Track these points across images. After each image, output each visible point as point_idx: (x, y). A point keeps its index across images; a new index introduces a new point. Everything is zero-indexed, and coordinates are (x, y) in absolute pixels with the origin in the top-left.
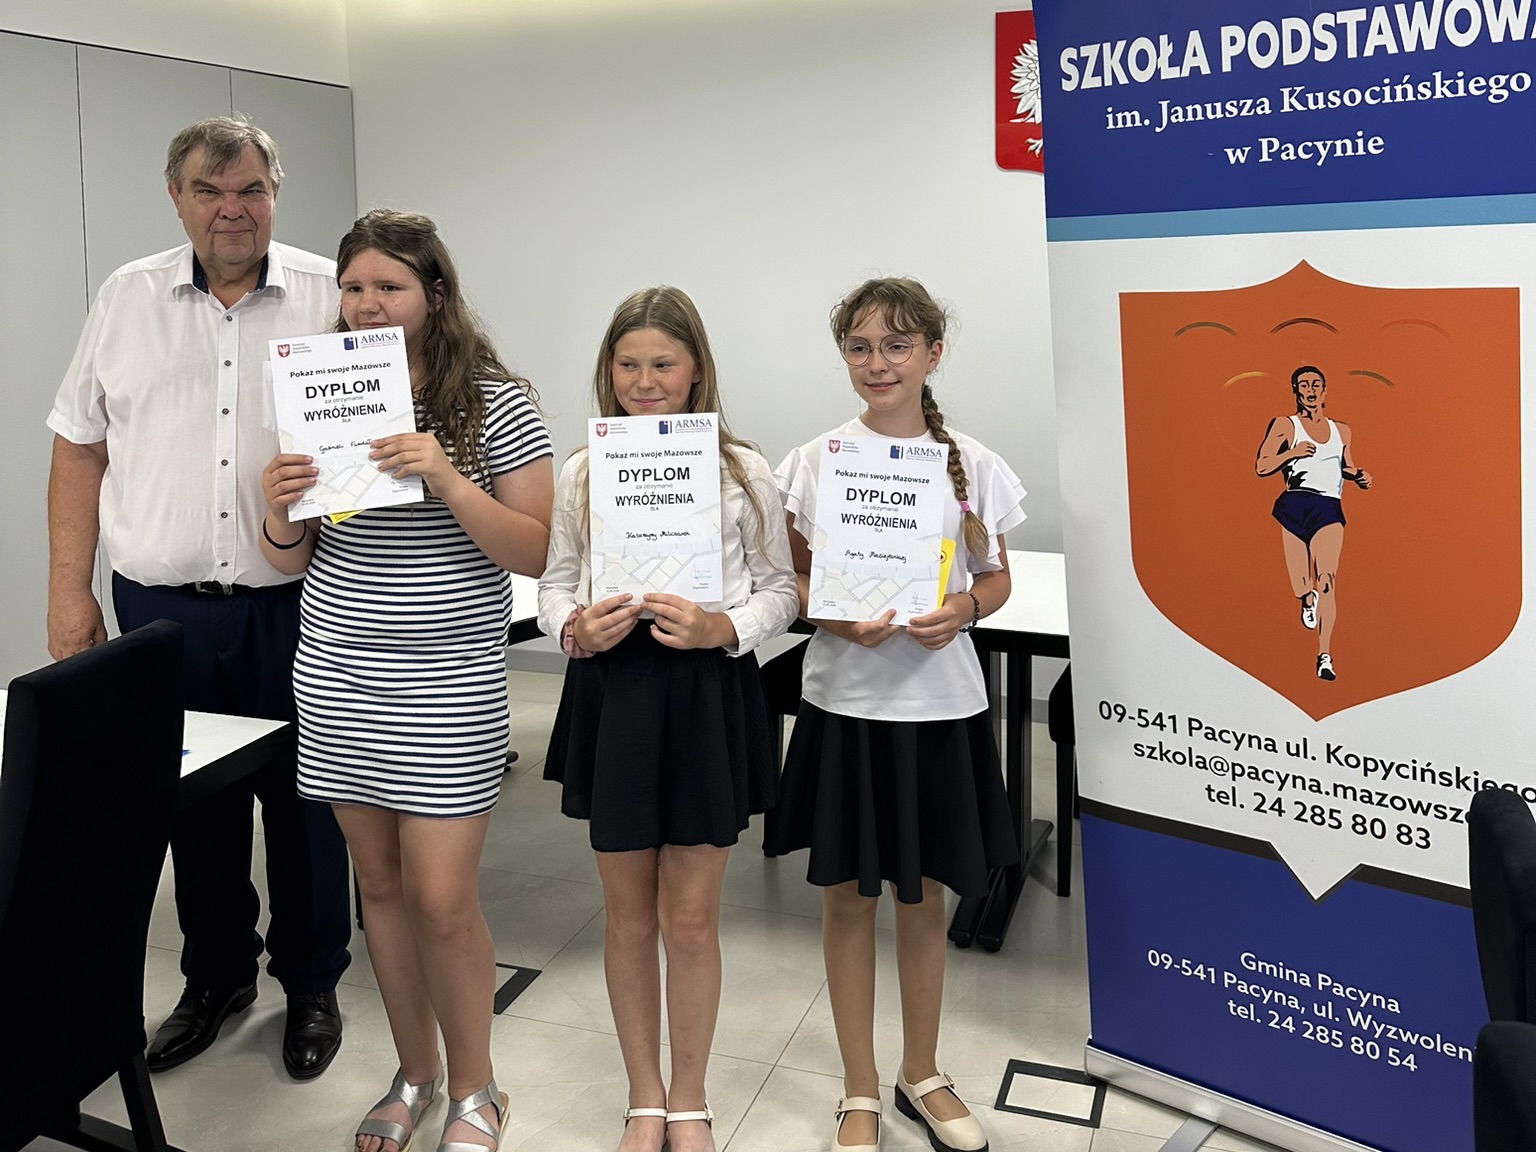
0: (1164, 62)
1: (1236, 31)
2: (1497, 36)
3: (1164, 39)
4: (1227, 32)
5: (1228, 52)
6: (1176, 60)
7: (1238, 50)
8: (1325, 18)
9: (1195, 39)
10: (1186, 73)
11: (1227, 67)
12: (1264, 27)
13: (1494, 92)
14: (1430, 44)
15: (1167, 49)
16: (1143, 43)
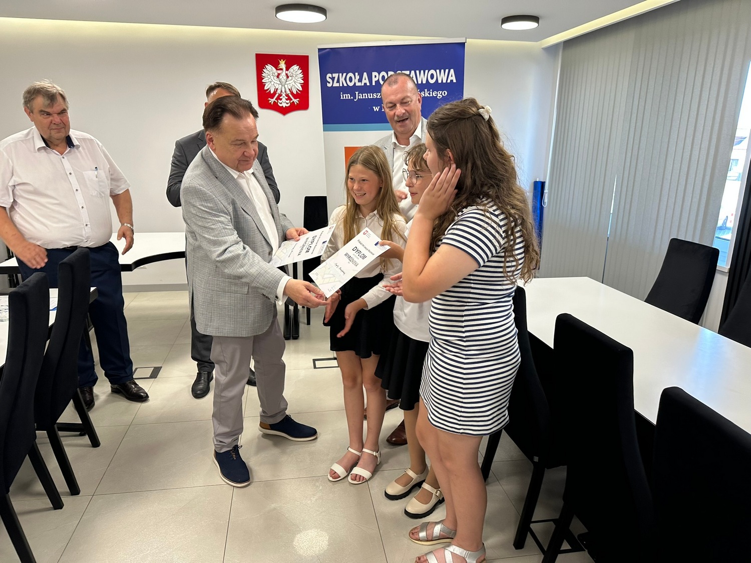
0: (357, 81)
1: (376, 74)
2: (440, 81)
3: (357, 74)
4: (374, 74)
5: (374, 80)
6: (360, 80)
7: (377, 79)
9: (365, 75)
10: (363, 85)
11: (374, 84)
12: (383, 73)
13: (439, 95)
14: (424, 82)
15: (357, 77)
16: (351, 75)
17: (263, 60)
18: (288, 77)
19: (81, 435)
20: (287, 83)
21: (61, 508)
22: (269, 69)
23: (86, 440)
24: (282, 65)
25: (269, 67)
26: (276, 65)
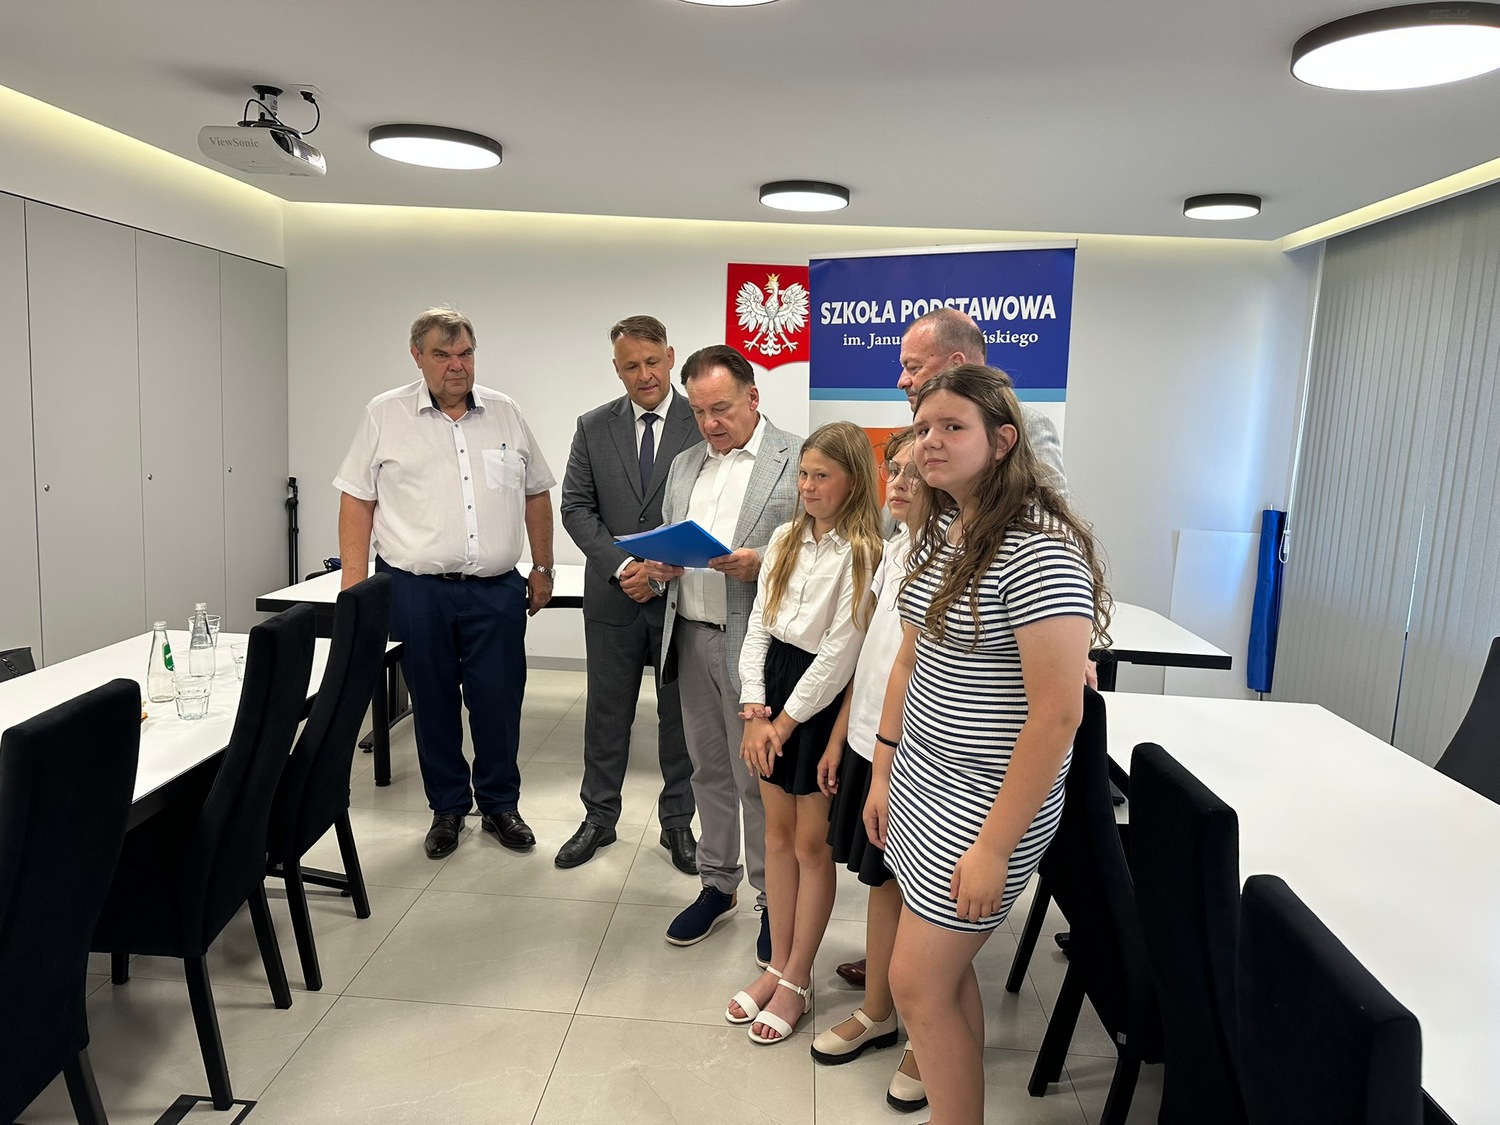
0: (873, 314)
1: (908, 303)
2: (1025, 316)
3: (874, 303)
4: (905, 303)
5: (904, 313)
6: (879, 314)
7: (909, 312)
8: (950, 301)
9: (889, 304)
10: (884, 321)
11: (903, 320)
12: (922, 302)
13: (1022, 342)
14: (996, 318)
15: (875, 308)
16: (863, 304)
17: (740, 275)
18: (781, 304)
19: (343, 895)
20: (779, 314)
21: (287, 1008)
22: (750, 289)
23: (349, 904)
24: (773, 283)
25: (750, 287)
26: (762, 283)
